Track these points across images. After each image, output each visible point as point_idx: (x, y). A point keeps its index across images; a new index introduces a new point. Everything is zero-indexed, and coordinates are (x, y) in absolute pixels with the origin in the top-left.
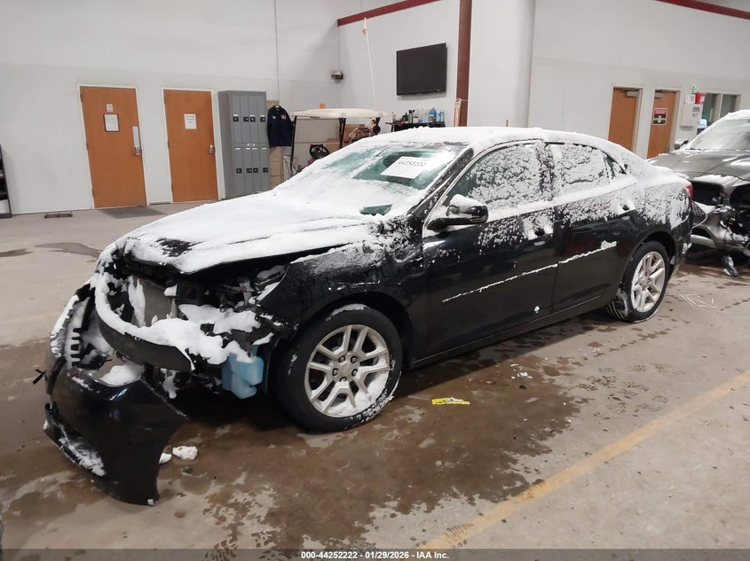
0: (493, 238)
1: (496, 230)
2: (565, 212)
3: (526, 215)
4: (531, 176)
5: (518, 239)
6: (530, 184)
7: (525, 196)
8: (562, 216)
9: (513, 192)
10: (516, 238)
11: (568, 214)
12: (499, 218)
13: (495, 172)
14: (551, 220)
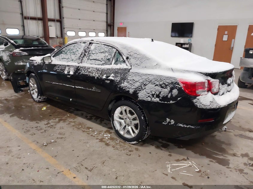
0: (57, 69)
1: (59, 67)
2: (80, 69)
3: (68, 66)
4: (78, 54)
5: (63, 72)
6: (76, 56)
7: (72, 60)
8: (79, 70)
9: (70, 58)
10: (62, 71)
11: (81, 70)
12: (61, 64)
13: (69, 50)
14: (74, 70)
